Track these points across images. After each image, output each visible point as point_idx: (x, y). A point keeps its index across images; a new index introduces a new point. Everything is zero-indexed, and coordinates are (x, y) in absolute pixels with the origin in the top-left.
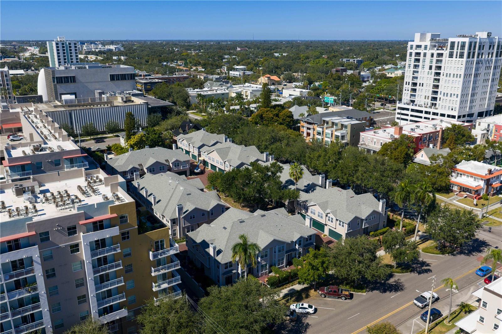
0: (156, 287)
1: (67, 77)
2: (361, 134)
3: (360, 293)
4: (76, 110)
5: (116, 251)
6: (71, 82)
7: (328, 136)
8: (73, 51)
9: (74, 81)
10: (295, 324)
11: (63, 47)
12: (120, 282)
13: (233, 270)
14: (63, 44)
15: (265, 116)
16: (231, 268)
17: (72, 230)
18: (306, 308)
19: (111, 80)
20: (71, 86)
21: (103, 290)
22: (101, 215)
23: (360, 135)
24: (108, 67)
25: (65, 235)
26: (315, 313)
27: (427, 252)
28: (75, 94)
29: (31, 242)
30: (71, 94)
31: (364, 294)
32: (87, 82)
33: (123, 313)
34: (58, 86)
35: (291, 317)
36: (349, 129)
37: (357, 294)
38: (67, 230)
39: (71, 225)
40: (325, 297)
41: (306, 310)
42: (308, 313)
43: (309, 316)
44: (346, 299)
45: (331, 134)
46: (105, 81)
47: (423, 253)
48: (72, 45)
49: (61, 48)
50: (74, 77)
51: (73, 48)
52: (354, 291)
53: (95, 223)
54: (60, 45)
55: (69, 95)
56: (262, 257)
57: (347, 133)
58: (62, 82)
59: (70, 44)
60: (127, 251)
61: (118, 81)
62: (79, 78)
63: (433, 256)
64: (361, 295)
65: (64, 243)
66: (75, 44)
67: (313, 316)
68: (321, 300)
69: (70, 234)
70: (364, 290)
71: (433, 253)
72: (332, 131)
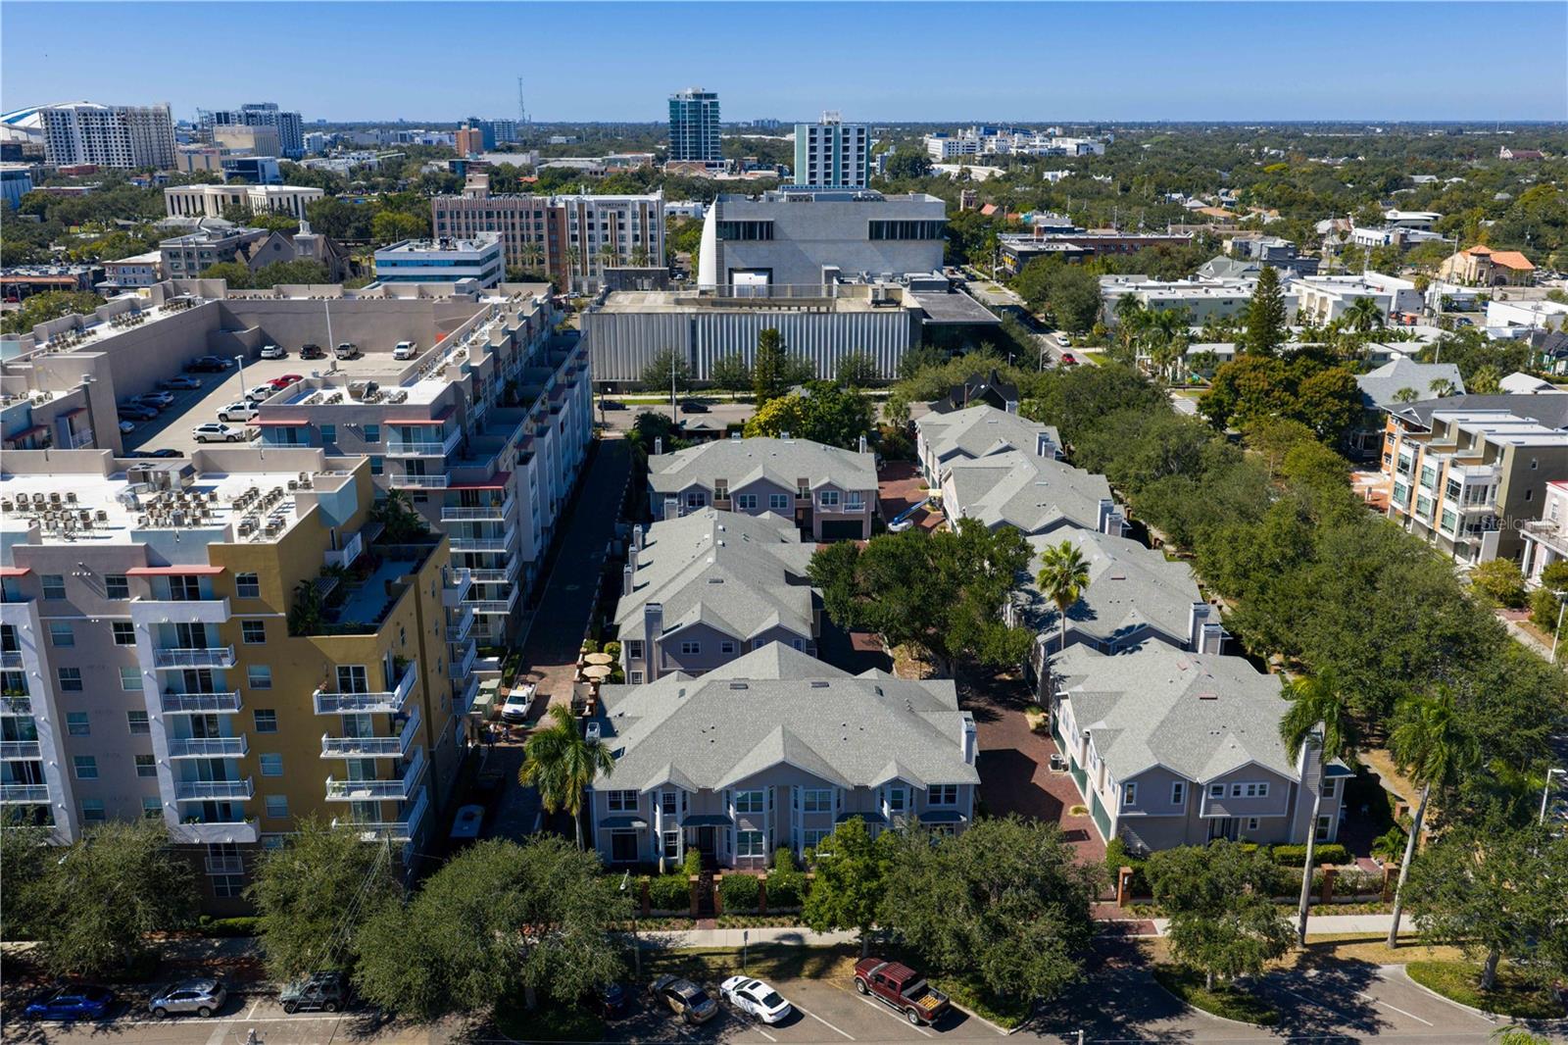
0: (334, 790)
1: (752, 224)
2: (1551, 488)
3: (991, 1024)
4: (709, 314)
5: (221, 664)
6: (761, 238)
7: (1427, 480)
8: (853, 153)
9: (770, 236)
10: (692, 1034)
11: (828, 140)
12: (234, 748)
13: (637, 819)
14: (828, 131)
15: (1242, 382)
16: (631, 812)
17: (118, 587)
18: (757, 1002)
19: (871, 238)
20: (760, 251)
21: (189, 756)
22: (189, 562)
23: (1544, 493)
24: (860, 200)
25: (99, 594)
26: (779, 1024)
27: (1420, 982)
28: (768, 271)
29: (23, 592)
30: (758, 271)
31: (1004, 1031)
32: (805, 241)
33: (242, 832)
34: (727, 247)
35: (690, 1006)
36: (1506, 464)
37: (982, 1024)
38: (104, 581)
39: (115, 571)
40: (866, 993)
41: (755, 1005)
42: (757, 1018)
43: (756, 1028)
44: (921, 1023)
45: (1436, 474)
46: (853, 241)
47: (1408, 977)
48: (853, 136)
49: (820, 144)
50: (770, 224)
51: (853, 145)
52: (975, 1009)
53: (176, 579)
54: (820, 136)
55: (752, 275)
56: (741, 807)
57: (1500, 479)
58: (738, 238)
59: (846, 131)
60: (259, 672)
61: (891, 242)
62: (787, 228)
63: (1439, 1002)
64: (991, 1030)
65: (101, 613)
66: (861, 131)
67: (766, 1034)
68: (849, 996)
69: (113, 594)
70: (1010, 1021)
71: (1444, 993)
72: (1441, 464)
